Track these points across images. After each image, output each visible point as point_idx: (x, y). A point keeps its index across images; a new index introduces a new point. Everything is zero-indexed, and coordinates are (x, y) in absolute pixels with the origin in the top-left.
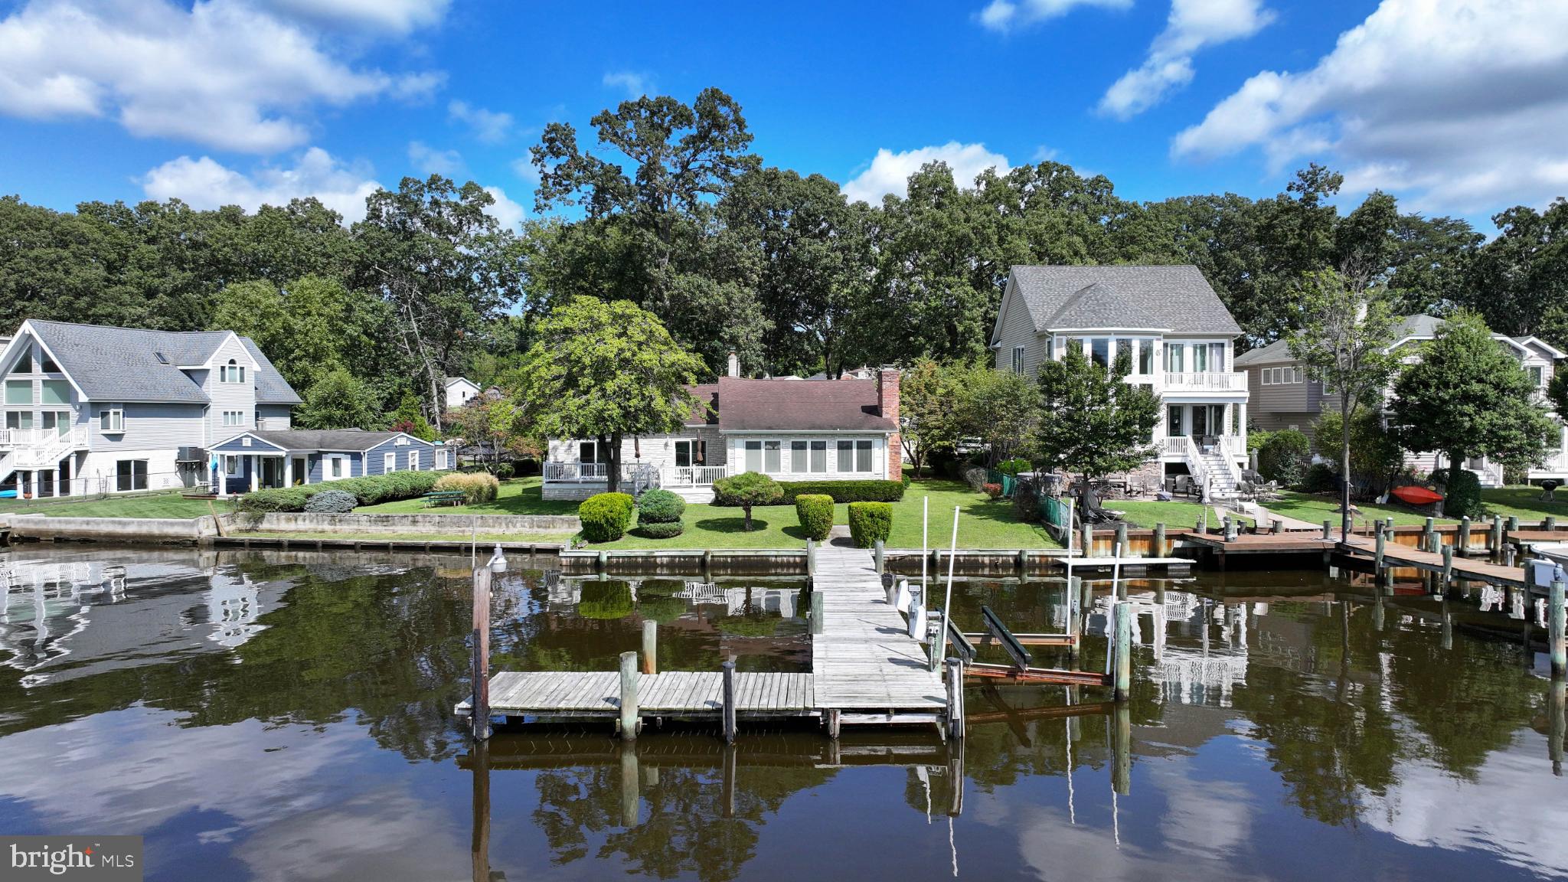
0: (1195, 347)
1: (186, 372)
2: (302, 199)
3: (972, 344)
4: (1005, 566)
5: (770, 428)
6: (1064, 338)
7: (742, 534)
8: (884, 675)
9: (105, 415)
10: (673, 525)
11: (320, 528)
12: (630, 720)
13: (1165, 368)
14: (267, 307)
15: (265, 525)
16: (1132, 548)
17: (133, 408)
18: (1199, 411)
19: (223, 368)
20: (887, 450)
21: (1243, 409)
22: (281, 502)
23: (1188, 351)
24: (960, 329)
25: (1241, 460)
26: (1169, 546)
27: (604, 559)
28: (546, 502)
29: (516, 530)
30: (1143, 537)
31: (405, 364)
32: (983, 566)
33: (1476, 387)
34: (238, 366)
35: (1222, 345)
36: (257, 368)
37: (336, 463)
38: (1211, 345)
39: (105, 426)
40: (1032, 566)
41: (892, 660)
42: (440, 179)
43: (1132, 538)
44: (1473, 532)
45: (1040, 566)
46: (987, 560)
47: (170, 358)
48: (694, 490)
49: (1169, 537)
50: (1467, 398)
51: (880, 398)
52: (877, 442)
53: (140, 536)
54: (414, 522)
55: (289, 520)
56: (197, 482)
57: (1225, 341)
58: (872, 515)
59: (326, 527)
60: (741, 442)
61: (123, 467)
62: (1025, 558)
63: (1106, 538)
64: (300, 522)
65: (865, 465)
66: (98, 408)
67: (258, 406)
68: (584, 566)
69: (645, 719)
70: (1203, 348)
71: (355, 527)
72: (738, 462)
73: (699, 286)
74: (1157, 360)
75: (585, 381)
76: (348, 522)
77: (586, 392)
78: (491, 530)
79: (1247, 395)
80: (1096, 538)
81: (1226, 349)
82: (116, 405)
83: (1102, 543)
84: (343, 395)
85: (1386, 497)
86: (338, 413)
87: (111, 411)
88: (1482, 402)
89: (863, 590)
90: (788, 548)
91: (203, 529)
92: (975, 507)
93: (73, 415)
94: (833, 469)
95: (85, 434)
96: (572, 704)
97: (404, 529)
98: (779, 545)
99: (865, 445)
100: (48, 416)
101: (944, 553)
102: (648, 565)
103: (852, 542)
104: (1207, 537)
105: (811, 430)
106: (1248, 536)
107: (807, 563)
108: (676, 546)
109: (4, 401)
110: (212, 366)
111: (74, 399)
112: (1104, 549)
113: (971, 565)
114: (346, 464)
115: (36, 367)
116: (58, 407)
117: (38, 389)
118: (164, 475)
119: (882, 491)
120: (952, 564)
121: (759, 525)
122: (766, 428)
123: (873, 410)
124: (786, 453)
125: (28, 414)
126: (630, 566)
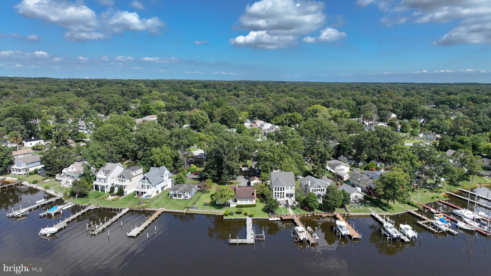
1: (161, 176)
3: (268, 171)
4: (264, 219)
6: (275, 187)
7: (240, 215)
8: (251, 239)
10: (233, 214)
12: (238, 243)
13: (286, 190)
15: (189, 210)
17: (157, 184)
18: (290, 194)
20: (255, 200)
21: (294, 194)
22: (190, 207)
23: (289, 187)
25: (294, 199)
27: (228, 219)
28: (217, 205)
29: (216, 211)
30: (277, 216)
33: (310, 201)
34: (167, 174)
35: (293, 186)
37: (187, 193)
39: (155, 187)
40: (266, 219)
47: (159, 174)
48: (234, 205)
49: (279, 216)
50: (309, 202)
51: (254, 192)
55: (192, 209)
56: (163, 191)
58: (252, 214)
59: (196, 210)
60: (239, 200)
61: (157, 191)
65: (252, 202)
66: (154, 185)
67: (169, 178)
68: (226, 219)
70: (291, 186)
72: (239, 203)
76: (198, 210)
77: (224, 198)
78: (214, 211)
84: (181, 177)
85: (305, 207)
88: (311, 202)
89: (250, 227)
90: (244, 217)
91: (184, 211)
92: (263, 209)
93: (152, 186)
94: (249, 203)
95: (153, 189)
96: (234, 242)
97: (204, 211)
98: (243, 217)
99: (252, 200)
100: (148, 186)
101: (258, 218)
102: (232, 219)
103: (250, 216)
104: (282, 217)
105: (246, 198)
106: (287, 216)
107: (246, 219)
108: (234, 217)
109: (141, 183)
110: (164, 175)
111: (152, 184)
112: (273, 217)
113: (261, 219)
114: (188, 194)
115: (146, 179)
116: (149, 185)
117: (146, 182)
118: (160, 191)
119: (254, 206)
120: (259, 219)
121: (241, 213)
122: (242, 198)
123: (253, 194)
124: (244, 201)
125: (145, 185)
126: (230, 219)
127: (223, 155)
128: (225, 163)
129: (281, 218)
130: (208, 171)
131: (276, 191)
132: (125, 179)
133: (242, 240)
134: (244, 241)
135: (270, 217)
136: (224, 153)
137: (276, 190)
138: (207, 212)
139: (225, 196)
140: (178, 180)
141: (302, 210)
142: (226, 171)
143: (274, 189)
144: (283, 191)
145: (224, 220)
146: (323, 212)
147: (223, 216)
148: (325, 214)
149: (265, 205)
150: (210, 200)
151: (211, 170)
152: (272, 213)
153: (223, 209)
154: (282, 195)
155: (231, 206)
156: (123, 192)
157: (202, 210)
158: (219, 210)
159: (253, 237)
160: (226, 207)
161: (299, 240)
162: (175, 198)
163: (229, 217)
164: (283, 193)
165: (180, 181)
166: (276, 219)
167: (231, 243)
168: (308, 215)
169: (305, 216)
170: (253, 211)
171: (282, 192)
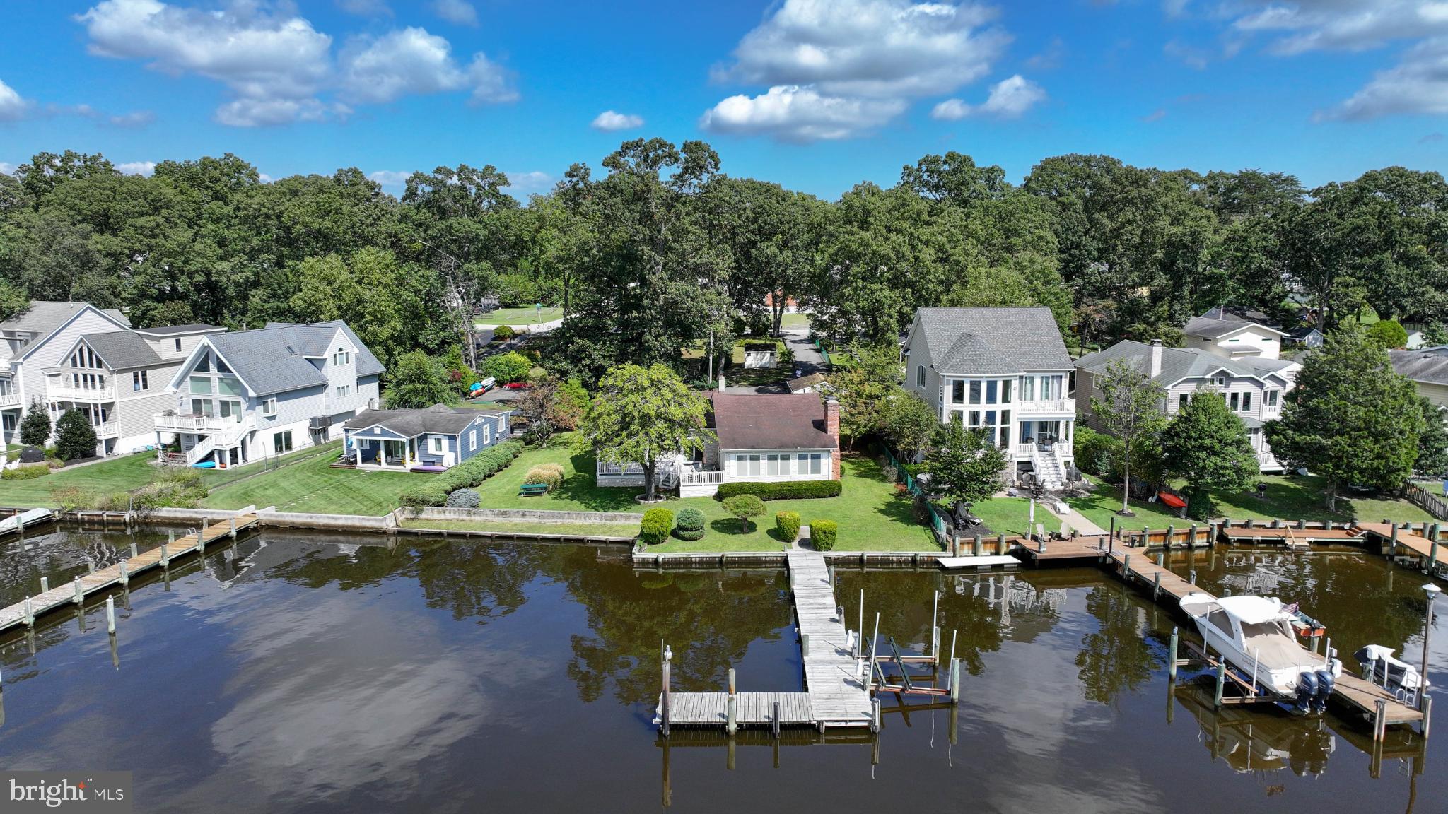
0: (1042, 378)
1: (310, 361)
2: (346, 168)
3: (889, 335)
4: (906, 562)
5: (753, 447)
6: (952, 379)
7: (742, 536)
8: (842, 694)
9: (265, 403)
10: (699, 533)
11: (461, 518)
12: (733, 727)
13: (1021, 398)
14: (342, 282)
15: (423, 516)
16: (984, 549)
17: (282, 396)
18: (1043, 426)
19: (335, 355)
20: (831, 460)
21: (1072, 425)
22: (433, 500)
23: (1037, 381)
24: (881, 324)
25: (1067, 459)
26: (1008, 547)
27: (660, 560)
28: (602, 489)
29: (590, 522)
30: (991, 542)
31: (447, 320)
32: (892, 562)
33: (1207, 442)
34: (344, 352)
35: (1061, 377)
36: (356, 351)
37: (438, 441)
38: (1053, 377)
39: (266, 411)
40: (922, 562)
41: (846, 681)
42: (467, 168)
43: (985, 543)
44: (1198, 533)
45: (927, 563)
46: (895, 559)
47: (296, 349)
48: (703, 488)
49: (1007, 542)
50: (1202, 448)
51: (826, 415)
52: (824, 455)
53: (347, 527)
54: (524, 515)
55: (439, 512)
56: (322, 441)
57: (1063, 374)
58: (825, 533)
59: (465, 517)
60: (735, 456)
61: (278, 438)
62: (918, 558)
63: (968, 543)
64: (447, 514)
65: (816, 470)
66: (262, 400)
67: (358, 379)
68: (648, 563)
69: (739, 725)
70: (1048, 377)
71: (484, 518)
72: (734, 471)
73: (687, 292)
74: (1014, 393)
75: (635, 427)
76: (480, 515)
77: (636, 435)
78: (575, 522)
79: (1075, 416)
80: (962, 543)
81: (1063, 380)
82: (272, 396)
83: (966, 546)
84: (423, 373)
85: (1156, 497)
86: (421, 386)
87: (269, 400)
88: (1211, 451)
89: (824, 607)
90: (773, 551)
91: (389, 523)
92: (889, 504)
93: (244, 405)
94: (795, 472)
95: (254, 418)
96: (705, 718)
97: (517, 520)
98: (766, 547)
99: (816, 457)
100: (225, 405)
101: (869, 553)
102: (687, 563)
103: (812, 544)
104: (1030, 545)
105: (780, 449)
106: (1056, 543)
107: (785, 562)
108: (702, 548)
109: (189, 392)
110: (328, 355)
111: (244, 393)
112: (967, 550)
113: (885, 562)
114: (445, 442)
115: (213, 367)
116: (231, 398)
117: (216, 384)
118: (302, 439)
119: (828, 490)
120: (874, 562)
121: (752, 527)
122: (751, 448)
123: (821, 425)
124: (764, 463)
125: (209, 402)
126: (676, 563)
127: (647, 251)
128: (655, 296)
129: (1021, 553)
130: (571, 348)
131: (958, 407)
132: (103, 372)
133: (768, 698)
134: (792, 708)
135: (944, 547)
136: (651, 241)
137: (958, 397)
138: (531, 528)
139: (646, 420)
140: (406, 388)
141: (1140, 512)
142: (664, 339)
143: (948, 391)
144: (1006, 407)
145: (637, 571)
146: (1282, 523)
147: (630, 544)
148: (1304, 532)
149: (892, 488)
150: (561, 468)
151: (586, 342)
152: (956, 526)
153: (635, 507)
154: (998, 426)
155: (685, 492)
156: (93, 440)
157: (504, 514)
158: (611, 513)
159: (859, 669)
160: (657, 497)
161: (1251, 698)
162: (370, 467)
163: (673, 550)
164: (1006, 416)
165: (415, 392)
166: (985, 559)
167: (676, 728)
168: (1190, 535)
169: (1174, 542)
170: (825, 514)
171: (999, 407)
